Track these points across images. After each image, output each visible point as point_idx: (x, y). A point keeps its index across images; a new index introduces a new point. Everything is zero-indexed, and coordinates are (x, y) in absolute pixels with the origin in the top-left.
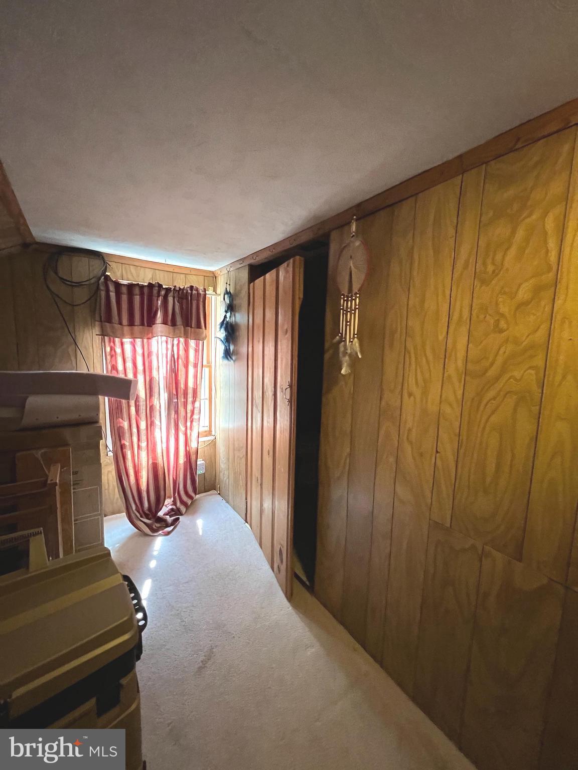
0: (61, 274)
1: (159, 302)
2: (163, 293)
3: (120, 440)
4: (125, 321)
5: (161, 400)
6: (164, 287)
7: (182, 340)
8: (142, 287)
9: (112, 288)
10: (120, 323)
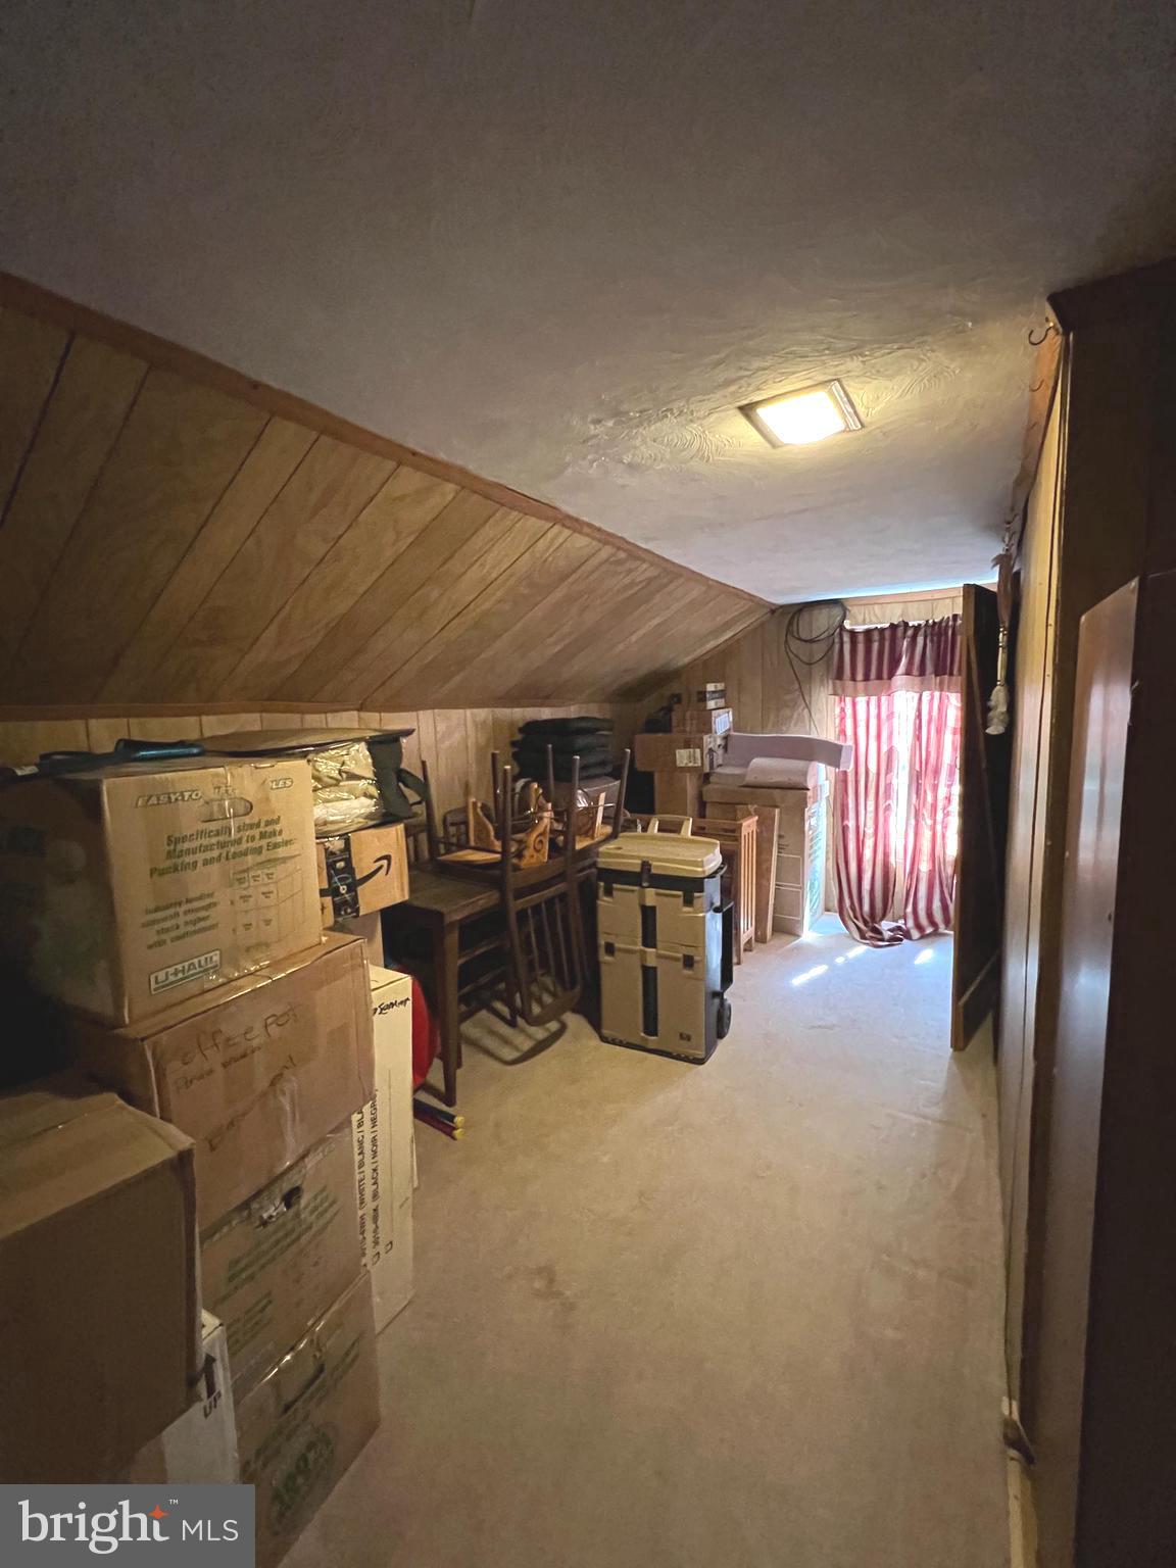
0: (803, 637)
1: (905, 643)
2: (910, 632)
3: (843, 820)
4: (860, 676)
5: (901, 781)
6: (910, 625)
7: (937, 694)
8: (882, 630)
9: (846, 638)
10: (853, 678)
